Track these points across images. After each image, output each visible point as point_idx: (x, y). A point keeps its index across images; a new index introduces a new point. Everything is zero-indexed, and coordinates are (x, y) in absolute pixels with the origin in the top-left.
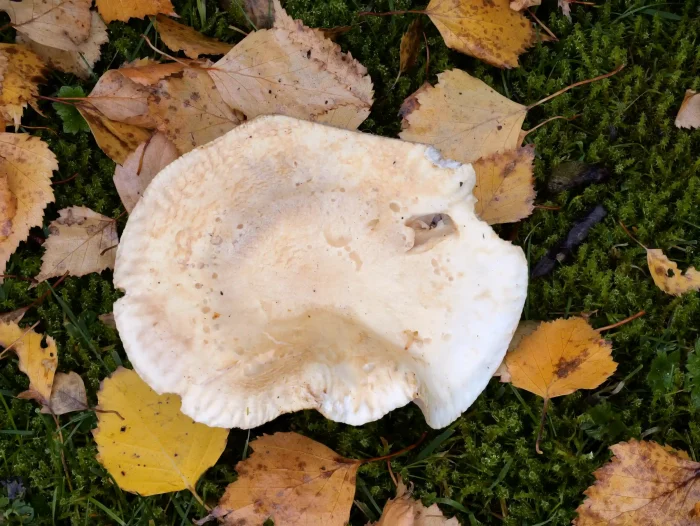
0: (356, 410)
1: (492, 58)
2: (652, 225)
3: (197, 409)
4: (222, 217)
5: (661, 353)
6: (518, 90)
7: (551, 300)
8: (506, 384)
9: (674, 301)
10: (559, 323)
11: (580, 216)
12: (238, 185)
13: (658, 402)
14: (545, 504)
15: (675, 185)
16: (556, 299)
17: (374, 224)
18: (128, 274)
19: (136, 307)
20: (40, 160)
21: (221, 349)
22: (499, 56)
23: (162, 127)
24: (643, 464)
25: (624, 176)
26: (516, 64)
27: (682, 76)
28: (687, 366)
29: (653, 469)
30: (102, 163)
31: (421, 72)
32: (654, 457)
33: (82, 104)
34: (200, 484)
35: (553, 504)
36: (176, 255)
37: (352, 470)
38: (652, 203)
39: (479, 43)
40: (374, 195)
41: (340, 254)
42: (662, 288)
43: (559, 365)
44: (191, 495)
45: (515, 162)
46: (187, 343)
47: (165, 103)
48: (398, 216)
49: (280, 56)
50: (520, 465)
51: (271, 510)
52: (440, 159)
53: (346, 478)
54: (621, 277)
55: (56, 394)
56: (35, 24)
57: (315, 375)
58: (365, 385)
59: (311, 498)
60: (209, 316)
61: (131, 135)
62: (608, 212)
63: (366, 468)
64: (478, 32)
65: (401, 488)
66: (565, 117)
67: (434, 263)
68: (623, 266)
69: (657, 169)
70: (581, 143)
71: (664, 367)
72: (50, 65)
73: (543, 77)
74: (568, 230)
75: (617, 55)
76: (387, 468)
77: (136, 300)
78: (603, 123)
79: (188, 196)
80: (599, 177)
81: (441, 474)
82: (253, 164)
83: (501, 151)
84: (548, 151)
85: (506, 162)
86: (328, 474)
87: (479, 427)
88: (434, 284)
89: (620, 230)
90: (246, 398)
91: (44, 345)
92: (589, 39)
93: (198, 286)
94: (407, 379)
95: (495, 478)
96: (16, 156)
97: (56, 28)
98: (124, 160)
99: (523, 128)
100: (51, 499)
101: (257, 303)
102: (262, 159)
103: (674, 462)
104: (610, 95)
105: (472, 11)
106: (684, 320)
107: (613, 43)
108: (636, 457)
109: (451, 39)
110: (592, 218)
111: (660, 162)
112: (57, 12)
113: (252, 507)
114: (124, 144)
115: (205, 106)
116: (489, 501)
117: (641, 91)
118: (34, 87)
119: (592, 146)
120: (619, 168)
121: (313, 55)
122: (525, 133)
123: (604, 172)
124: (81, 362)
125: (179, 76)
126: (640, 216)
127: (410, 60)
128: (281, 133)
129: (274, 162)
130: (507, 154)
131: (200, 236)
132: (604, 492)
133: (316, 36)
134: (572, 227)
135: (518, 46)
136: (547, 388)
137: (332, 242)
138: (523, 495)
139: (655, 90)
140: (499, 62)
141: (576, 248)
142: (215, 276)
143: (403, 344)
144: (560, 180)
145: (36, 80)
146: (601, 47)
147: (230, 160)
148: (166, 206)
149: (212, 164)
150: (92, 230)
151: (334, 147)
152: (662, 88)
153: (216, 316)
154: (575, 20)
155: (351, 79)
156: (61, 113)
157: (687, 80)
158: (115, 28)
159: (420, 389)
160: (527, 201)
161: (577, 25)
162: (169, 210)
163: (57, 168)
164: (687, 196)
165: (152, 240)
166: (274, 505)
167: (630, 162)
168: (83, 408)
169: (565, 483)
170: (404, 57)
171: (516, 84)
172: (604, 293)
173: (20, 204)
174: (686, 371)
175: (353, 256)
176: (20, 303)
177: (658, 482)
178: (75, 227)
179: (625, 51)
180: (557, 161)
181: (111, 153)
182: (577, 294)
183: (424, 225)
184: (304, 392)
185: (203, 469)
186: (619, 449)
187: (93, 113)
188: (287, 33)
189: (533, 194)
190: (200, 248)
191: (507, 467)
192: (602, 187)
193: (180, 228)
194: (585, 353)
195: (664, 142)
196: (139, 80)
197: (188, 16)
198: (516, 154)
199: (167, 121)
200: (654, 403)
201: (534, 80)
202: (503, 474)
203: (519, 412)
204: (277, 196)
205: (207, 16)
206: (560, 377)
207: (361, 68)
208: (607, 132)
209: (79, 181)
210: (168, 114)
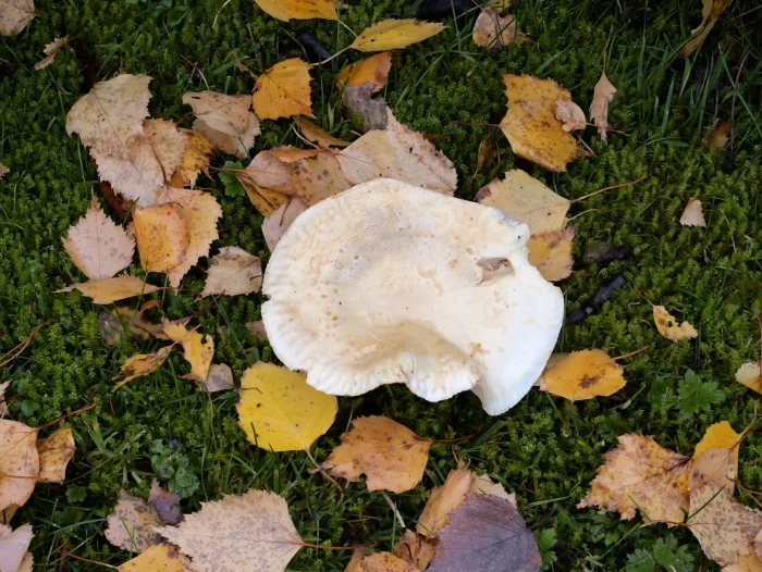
0: (434, 390)
1: (546, 163)
2: (659, 291)
3: (318, 381)
4: (344, 249)
5: (659, 379)
6: (565, 191)
7: (580, 340)
8: (544, 392)
9: (672, 346)
10: (585, 353)
11: (606, 283)
12: (359, 226)
13: (656, 414)
14: (567, 483)
15: (678, 263)
16: (584, 339)
17: (454, 263)
18: (274, 284)
19: (278, 308)
20: (210, 210)
21: (338, 340)
22: (552, 162)
23: (300, 193)
24: (640, 451)
25: (640, 257)
26: (564, 169)
27: (688, 188)
28: (679, 390)
29: (648, 456)
30: (253, 219)
31: (493, 172)
32: (649, 448)
33: (241, 174)
34: (313, 448)
35: (572, 483)
36: (310, 273)
37: (426, 445)
38: (659, 276)
39: (538, 152)
40: (455, 241)
41: (428, 283)
42: (663, 333)
43: (583, 380)
44: (306, 455)
45: (559, 239)
46: (314, 335)
47: (303, 175)
48: (472, 257)
49: (390, 150)
50: (550, 452)
51: (366, 468)
52: (504, 220)
53: (421, 451)
54: (634, 326)
55: (210, 378)
56: (210, 115)
57: (406, 361)
58: (442, 372)
59: (395, 461)
60: (330, 318)
61: (275, 200)
62: (627, 281)
63: (436, 446)
64: (538, 144)
65: (461, 463)
66: (599, 211)
67: (496, 293)
68: (635, 320)
69: (665, 253)
70: (609, 230)
71: (661, 389)
72: (217, 148)
73: (583, 182)
74: (596, 291)
75: (640, 169)
76: (451, 450)
77: (279, 303)
78: (626, 217)
79: (321, 231)
80: (621, 256)
81: (492, 454)
82: (370, 211)
83: (549, 231)
84: (584, 234)
85: (552, 239)
86: (408, 447)
87: (521, 426)
88: (495, 309)
89: (634, 292)
90: (355, 374)
91: (204, 341)
92: (620, 157)
93: (324, 296)
94: (472, 371)
95: (531, 463)
96: (192, 205)
97: (225, 120)
98: (269, 215)
99: (567, 216)
100: (201, 455)
101: (366, 314)
102: (377, 208)
103: (664, 453)
104: (633, 198)
105: (534, 129)
106: (678, 359)
107: (637, 159)
108: (636, 446)
109: (517, 147)
110: (615, 284)
111: (667, 247)
112: (225, 109)
113: (351, 464)
114: (270, 205)
115: (332, 182)
116: (526, 480)
117: (656, 196)
118: (207, 159)
119: (617, 232)
120: (637, 250)
121: (414, 151)
122: (568, 220)
123: (625, 252)
124: (230, 358)
125: (315, 158)
126: (650, 284)
127: (485, 162)
128: (391, 191)
129: (385, 210)
130: (554, 233)
131: (327, 262)
132: (611, 470)
133: (417, 137)
134: (599, 289)
135: (566, 157)
136: (574, 394)
137: (422, 274)
138: (551, 475)
139: (667, 196)
140: (552, 167)
141: (601, 305)
142: (336, 291)
143: (469, 353)
144: (592, 255)
145: (207, 155)
146: (628, 163)
147: (354, 206)
148: (304, 238)
149: (340, 208)
150: (243, 264)
151: (428, 204)
152: (672, 196)
153: (335, 318)
154: (609, 143)
155: (441, 170)
156: (225, 180)
157: (691, 192)
158: (266, 124)
159: (481, 378)
160: (567, 267)
161: (611, 146)
162: (306, 242)
163: (221, 216)
164: (686, 272)
165: (293, 262)
166: (368, 464)
167: (646, 246)
168: (230, 388)
169: (583, 469)
170: (481, 159)
171: (564, 186)
172: (620, 336)
173: (192, 240)
174: (677, 394)
175: (437, 285)
176: (186, 314)
177: (651, 466)
178: (230, 261)
179: (646, 168)
180: (590, 241)
181: (261, 209)
182: (600, 337)
183: (490, 267)
184: (397, 370)
185: (317, 435)
186: (624, 439)
187: (248, 181)
188: (396, 133)
189: (572, 263)
190: (327, 270)
191: (540, 455)
192: (623, 263)
193: (313, 255)
194: (603, 372)
195: (671, 233)
196: (285, 159)
197: (321, 120)
198: (561, 234)
199: (304, 189)
200: (652, 414)
201: (576, 183)
202: (537, 460)
203: (552, 415)
204: (385, 236)
205: (335, 122)
206: (584, 387)
207: (449, 163)
208: (629, 224)
209: (235, 230)
210: (305, 184)
